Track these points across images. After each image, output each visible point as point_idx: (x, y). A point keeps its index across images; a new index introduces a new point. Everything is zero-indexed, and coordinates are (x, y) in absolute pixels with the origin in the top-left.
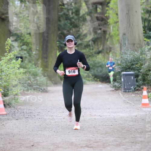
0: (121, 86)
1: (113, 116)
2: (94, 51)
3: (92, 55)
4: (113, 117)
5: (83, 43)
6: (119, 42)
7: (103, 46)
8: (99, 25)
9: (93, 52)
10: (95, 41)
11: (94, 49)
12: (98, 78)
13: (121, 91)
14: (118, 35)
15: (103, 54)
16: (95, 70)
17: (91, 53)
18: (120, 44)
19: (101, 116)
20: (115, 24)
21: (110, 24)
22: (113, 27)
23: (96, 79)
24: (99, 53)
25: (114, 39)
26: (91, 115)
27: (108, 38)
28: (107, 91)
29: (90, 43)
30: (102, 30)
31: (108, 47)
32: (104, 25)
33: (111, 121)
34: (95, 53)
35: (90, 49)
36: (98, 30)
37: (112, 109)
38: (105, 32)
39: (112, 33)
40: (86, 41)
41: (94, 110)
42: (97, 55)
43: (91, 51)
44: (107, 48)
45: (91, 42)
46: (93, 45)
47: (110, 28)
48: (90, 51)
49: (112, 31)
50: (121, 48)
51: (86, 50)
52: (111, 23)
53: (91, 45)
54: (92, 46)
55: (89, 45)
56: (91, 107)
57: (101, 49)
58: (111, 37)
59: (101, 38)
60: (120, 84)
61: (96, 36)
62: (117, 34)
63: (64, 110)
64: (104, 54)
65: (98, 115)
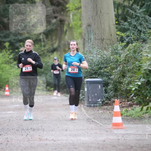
0: (84, 98)
1: (72, 140)
2: (46, 48)
3: (44, 53)
4: (71, 142)
5: (31, 36)
6: (82, 37)
7: (60, 42)
8: (54, 12)
9: (45, 50)
10: (47, 34)
11: (47, 45)
12: (51, 87)
13: (84, 105)
14: (81, 26)
15: (59, 53)
16: (48, 75)
17: (42, 51)
18: (83, 40)
19: (55, 141)
20: (76, 11)
21: (69, 10)
22: (73, 15)
23: (48, 87)
24: (54, 50)
25: (75, 33)
26: (40, 139)
27: (66, 31)
28: (63, 105)
29: (41, 37)
30: (58, 18)
31: (66, 43)
32: (60, 11)
33: (69, 148)
34: (48, 51)
35: (41, 46)
36: (53, 19)
37: (71, 131)
38: (62, 22)
39: (72, 23)
40: (35, 35)
41: (45, 131)
42: (50, 54)
43: (43, 49)
44: (65, 45)
45: (43, 36)
46: (45, 39)
47: (69, 16)
48: (41, 48)
49: (72, 20)
50: (84, 45)
51: (36, 47)
52: (71, 9)
53: (42, 40)
54: (44, 41)
55: (40, 40)
56: (40, 128)
57: (56, 45)
58: (71, 28)
59: (56, 30)
60: (82, 96)
61: (49, 28)
62: (79, 24)
63: (2, 132)
64: (61, 53)
65: (51, 139)
